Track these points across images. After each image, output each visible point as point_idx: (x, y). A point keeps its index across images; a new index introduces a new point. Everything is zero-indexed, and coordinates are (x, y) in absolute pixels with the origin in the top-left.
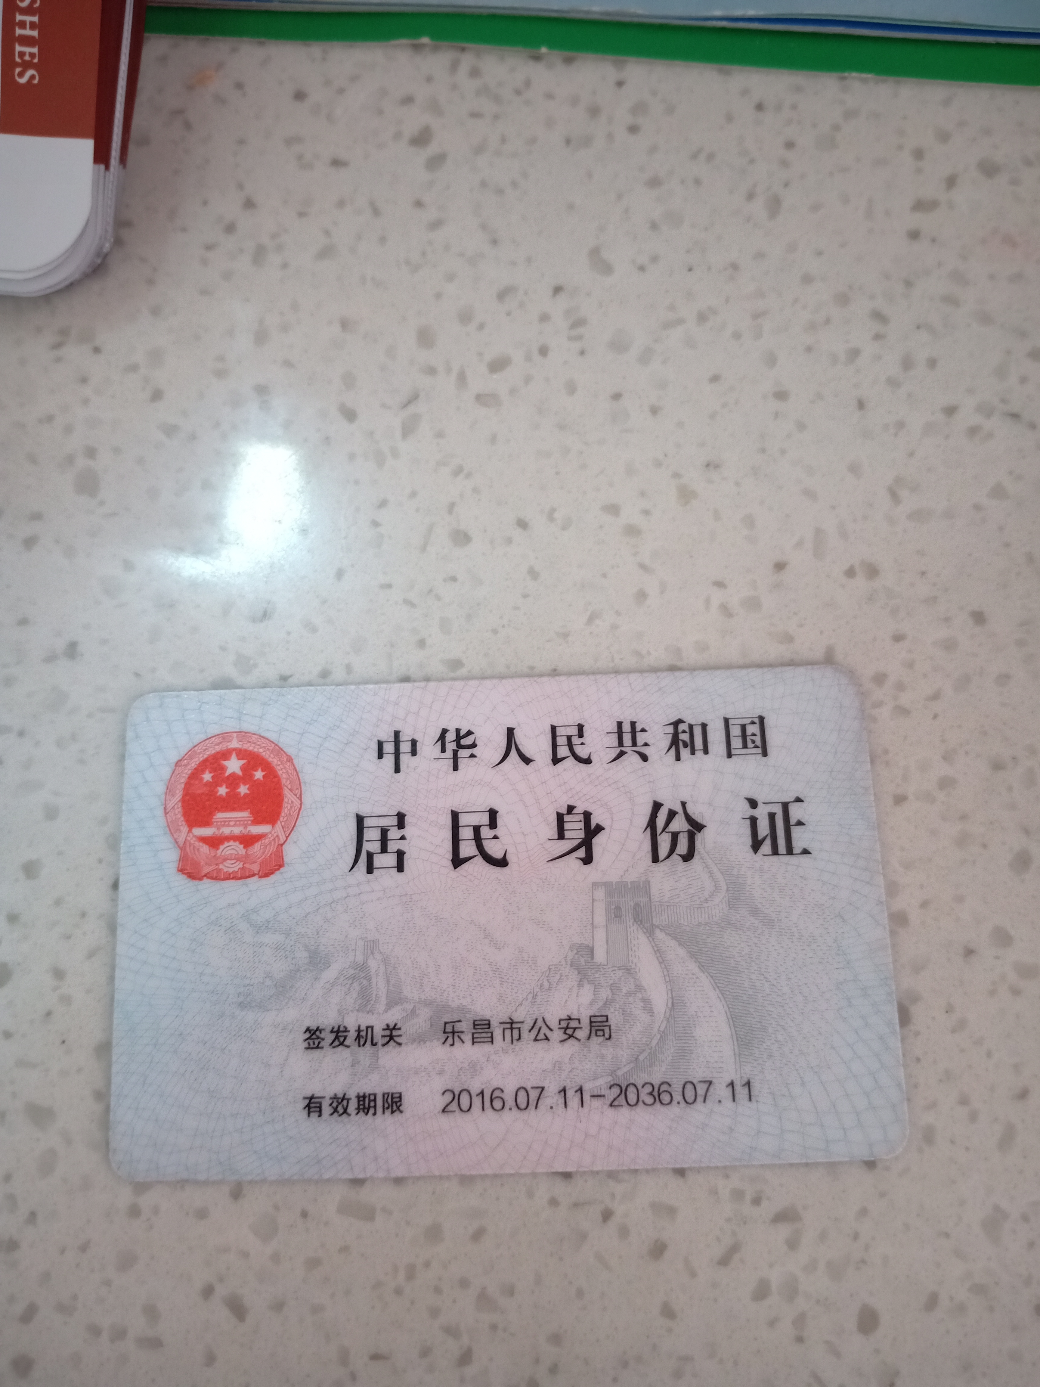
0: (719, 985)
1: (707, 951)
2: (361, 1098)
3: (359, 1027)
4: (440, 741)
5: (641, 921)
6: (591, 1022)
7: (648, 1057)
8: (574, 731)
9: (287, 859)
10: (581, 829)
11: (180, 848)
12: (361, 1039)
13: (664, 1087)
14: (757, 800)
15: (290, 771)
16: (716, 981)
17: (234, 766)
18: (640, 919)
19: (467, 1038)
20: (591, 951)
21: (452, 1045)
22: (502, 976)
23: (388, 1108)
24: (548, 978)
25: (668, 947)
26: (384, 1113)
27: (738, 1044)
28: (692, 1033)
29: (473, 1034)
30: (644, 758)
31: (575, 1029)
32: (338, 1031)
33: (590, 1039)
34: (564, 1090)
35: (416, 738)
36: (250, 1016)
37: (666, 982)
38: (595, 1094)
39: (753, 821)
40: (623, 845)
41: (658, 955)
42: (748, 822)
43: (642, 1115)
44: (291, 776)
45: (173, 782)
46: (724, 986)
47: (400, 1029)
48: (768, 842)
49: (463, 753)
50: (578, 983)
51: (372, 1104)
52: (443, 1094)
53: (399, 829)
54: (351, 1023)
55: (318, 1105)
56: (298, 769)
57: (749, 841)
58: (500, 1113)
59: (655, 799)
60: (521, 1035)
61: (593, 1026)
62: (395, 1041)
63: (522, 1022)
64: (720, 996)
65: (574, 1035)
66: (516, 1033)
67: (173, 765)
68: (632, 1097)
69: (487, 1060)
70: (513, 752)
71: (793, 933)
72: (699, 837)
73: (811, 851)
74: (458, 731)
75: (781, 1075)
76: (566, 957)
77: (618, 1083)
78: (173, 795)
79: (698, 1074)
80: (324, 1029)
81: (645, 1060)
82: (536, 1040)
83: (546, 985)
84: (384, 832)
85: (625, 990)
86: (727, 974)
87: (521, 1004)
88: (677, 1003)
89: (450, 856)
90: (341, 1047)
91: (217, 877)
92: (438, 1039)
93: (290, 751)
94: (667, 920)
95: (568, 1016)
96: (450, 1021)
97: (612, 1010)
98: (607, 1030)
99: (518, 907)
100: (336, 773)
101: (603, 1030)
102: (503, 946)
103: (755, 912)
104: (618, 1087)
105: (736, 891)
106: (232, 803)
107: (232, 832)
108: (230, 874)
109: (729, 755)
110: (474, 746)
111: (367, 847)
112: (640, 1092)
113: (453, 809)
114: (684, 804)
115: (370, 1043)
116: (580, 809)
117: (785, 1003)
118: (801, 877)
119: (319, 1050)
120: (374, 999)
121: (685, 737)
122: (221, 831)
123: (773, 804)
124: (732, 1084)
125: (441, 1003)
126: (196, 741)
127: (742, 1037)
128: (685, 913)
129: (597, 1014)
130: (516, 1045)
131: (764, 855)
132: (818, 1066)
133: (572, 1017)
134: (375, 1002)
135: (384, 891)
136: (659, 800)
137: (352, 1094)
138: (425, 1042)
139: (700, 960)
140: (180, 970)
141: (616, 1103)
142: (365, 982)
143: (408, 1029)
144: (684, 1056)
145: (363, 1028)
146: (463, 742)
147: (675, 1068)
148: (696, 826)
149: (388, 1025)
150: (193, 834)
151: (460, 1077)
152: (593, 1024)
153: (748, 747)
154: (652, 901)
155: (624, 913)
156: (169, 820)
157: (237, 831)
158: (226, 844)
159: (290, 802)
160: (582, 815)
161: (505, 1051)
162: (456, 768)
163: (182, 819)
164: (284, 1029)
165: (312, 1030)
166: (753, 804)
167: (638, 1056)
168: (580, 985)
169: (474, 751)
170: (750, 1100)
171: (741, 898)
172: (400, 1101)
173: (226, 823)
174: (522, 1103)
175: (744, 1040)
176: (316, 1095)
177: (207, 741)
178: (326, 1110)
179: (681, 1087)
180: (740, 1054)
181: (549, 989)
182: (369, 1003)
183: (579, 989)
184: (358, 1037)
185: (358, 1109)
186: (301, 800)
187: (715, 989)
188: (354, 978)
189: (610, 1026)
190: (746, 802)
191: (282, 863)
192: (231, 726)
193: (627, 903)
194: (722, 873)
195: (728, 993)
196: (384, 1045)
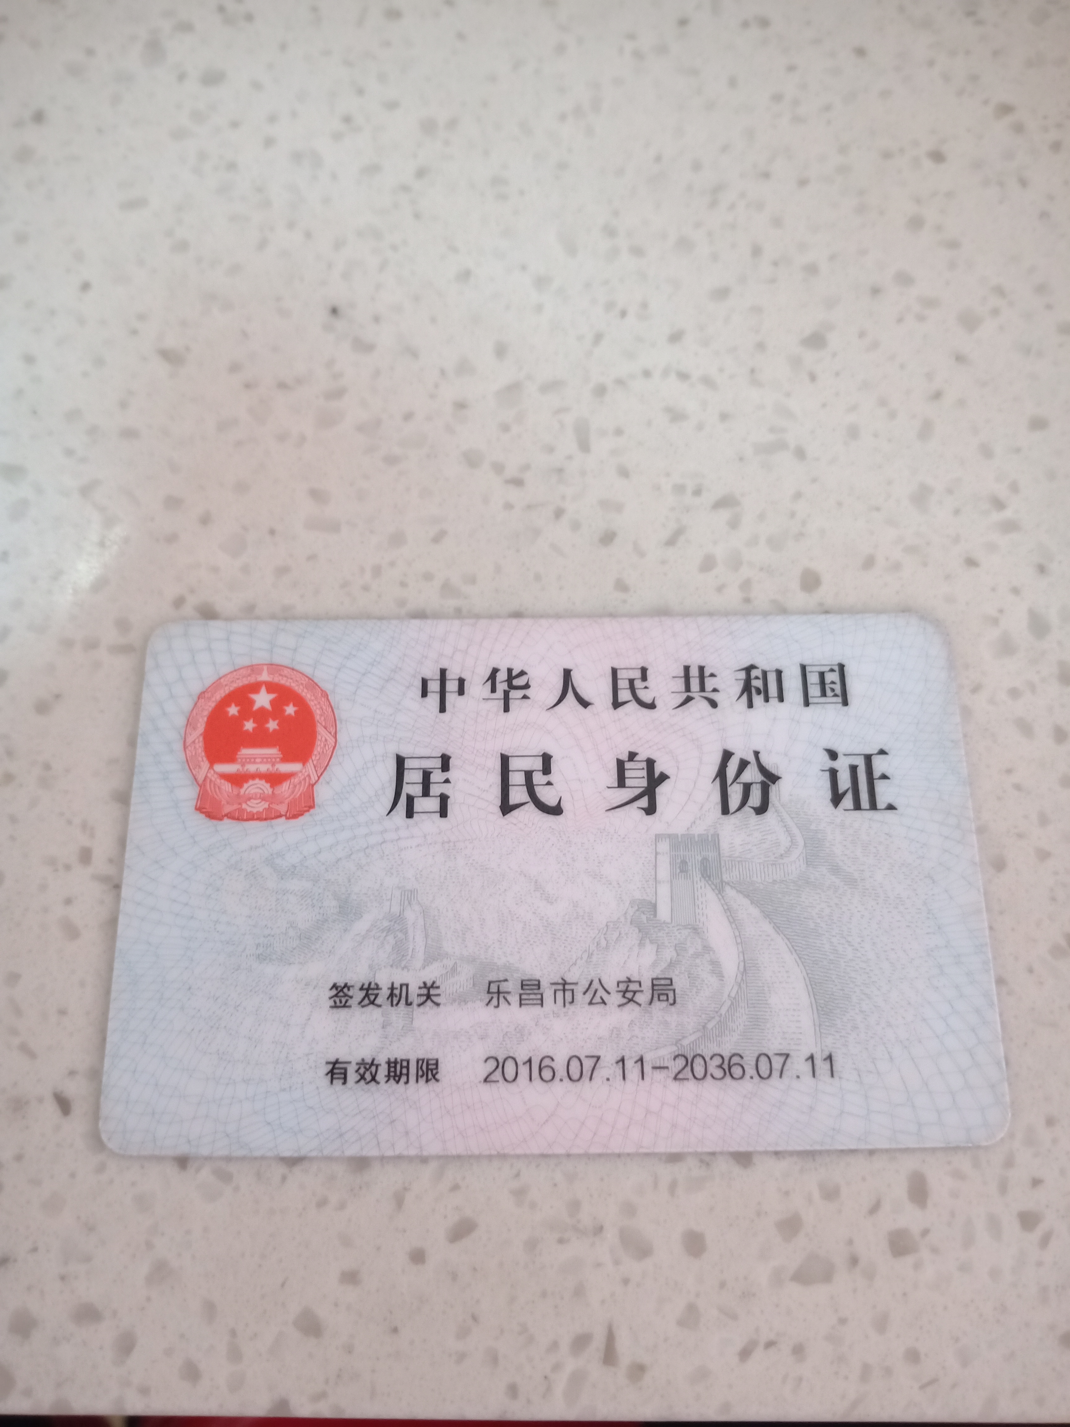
0: (796, 948)
1: (783, 911)
2: (392, 1064)
3: (393, 984)
4: (490, 681)
5: (709, 877)
6: (653, 985)
7: (717, 1026)
8: (637, 674)
9: (317, 801)
10: (643, 777)
11: (198, 784)
12: (394, 998)
13: (736, 1060)
14: (837, 751)
15: (324, 708)
16: (793, 944)
17: (263, 700)
18: (708, 874)
19: (514, 999)
20: (654, 907)
21: (498, 1006)
22: (554, 933)
23: (422, 1076)
24: (606, 936)
25: (739, 905)
26: (417, 1081)
27: (817, 1012)
28: (767, 1000)
29: (520, 995)
30: (714, 704)
31: (635, 992)
32: (368, 990)
33: (653, 1004)
34: (623, 1060)
35: (463, 676)
36: (270, 970)
37: (737, 944)
38: (658, 1065)
39: (833, 773)
40: (690, 796)
41: (729, 914)
42: (827, 774)
43: (710, 1090)
44: (326, 712)
45: (195, 715)
46: (801, 949)
47: (438, 987)
48: (849, 796)
49: (514, 694)
50: (639, 942)
51: (404, 1071)
52: (486, 1061)
53: (443, 771)
54: (384, 980)
55: (343, 1071)
56: (333, 706)
57: (828, 795)
58: (550, 1084)
59: (725, 748)
60: (575, 997)
61: (656, 990)
62: (433, 1001)
63: (576, 984)
64: (798, 960)
65: (634, 999)
66: (568, 994)
67: (196, 699)
68: (699, 1070)
69: (536, 1025)
70: (570, 694)
71: (878, 893)
72: (773, 789)
73: (896, 807)
74: (510, 671)
75: (867, 1049)
76: (625, 914)
77: (683, 1053)
78: (195, 729)
79: (773, 1046)
80: (352, 986)
81: (714, 1029)
82: (591, 1003)
83: (603, 943)
84: (426, 775)
85: (691, 951)
86: (805, 937)
87: (575, 964)
88: (750, 967)
89: (499, 803)
90: (371, 1007)
91: (239, 816)
92: (481, 1000)
93: (327, 686)
94: (738, 876)
95: (627, 978)
96: (494, 979)
97: (677, 972)
98: (671, 995)
99: (573, 858)
100: (376, 711)
101: (667, 995)
102: (556, 900)
103: (836, 870)
104: (683, 1058)
105: (814, 847)
106: (261, 739)
107: (258, 770)
108: (253, 815)
109: (807, 704)
110: (527, 686)
111: (407, 789)
112: (707, 1064)
113: (503, 752)
114: (757, 754)
115: (404, 1002)
116: (642, 756)
117: (870, 970)
118: (886, 834)
119: (346, 1009)
120: (410, 953)
121: (758, 683)
122: (245, 769)
123: (854, 756)
124: (812, 1058)
125: (485, 961)
126: (222, 673)
127: (823, 1005)
128: (758, 869)
129: (660, 977)
130: (568, 1009)
131: (845, 810)
132: (908, 1039)
133: (632, 979)
134: (411, 957)
135: (425, 836)
136: (730, 748)
137: (382, 1059)
138: (466, 1002)
139: (775, 921)
140: (192, 917)
141: (680, 1076)
142: (400, 935)
143: (447, 988)
144: (758, 1025)
145: (397, 985)
146: (516, 682)
147: (747, 1039)
148: (770, 778)
149: (425, 983)
150: (214, 770)
151: (504, 1043)
152: (656, 988)
153: (827, 695)
154: (722, 855)
155: (690, 868)
156: (188, 755)
157: (264, 768)
158: (251, 782)
159: (323, 739)
160: (645, 763)
161: (556, 1015)
162: (506, 709)
163: (203, 754)
164: (307, 984)
165: (340, 986)
166: (833, 755)
167: (706, 1024)
168: (641, 944)
169: (527, 692)
170: (832, 1075)
171: (821, 855)
172: (437, 1068)
173: (252, 760)
174: (575, 1075)
175: (825, 1009)
176: (340, 1060)
177: (235, 673)
178: (352, 1076)
179: (755, 1059)
180: (820, 1025)
181: (607, 947)
182: (404, 958)
183: (640, 949)
184: (392, 995)
185: (389, 1076)
186: (336, 738)
187: (791, 952)
188: (389, 930)
189: (674, 991)
190: (825, 753)
191: (312, 805)
192: (261, 657)
193: (693, 856)
194: (798, 827)
195: (806, 957)
196: (419, 1005)
